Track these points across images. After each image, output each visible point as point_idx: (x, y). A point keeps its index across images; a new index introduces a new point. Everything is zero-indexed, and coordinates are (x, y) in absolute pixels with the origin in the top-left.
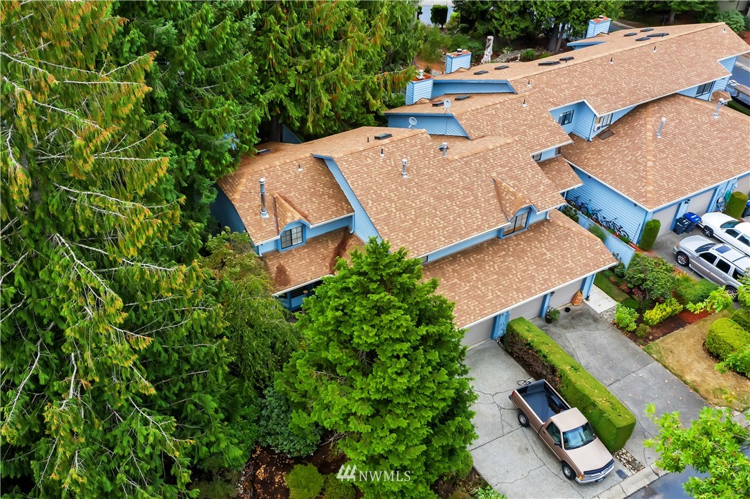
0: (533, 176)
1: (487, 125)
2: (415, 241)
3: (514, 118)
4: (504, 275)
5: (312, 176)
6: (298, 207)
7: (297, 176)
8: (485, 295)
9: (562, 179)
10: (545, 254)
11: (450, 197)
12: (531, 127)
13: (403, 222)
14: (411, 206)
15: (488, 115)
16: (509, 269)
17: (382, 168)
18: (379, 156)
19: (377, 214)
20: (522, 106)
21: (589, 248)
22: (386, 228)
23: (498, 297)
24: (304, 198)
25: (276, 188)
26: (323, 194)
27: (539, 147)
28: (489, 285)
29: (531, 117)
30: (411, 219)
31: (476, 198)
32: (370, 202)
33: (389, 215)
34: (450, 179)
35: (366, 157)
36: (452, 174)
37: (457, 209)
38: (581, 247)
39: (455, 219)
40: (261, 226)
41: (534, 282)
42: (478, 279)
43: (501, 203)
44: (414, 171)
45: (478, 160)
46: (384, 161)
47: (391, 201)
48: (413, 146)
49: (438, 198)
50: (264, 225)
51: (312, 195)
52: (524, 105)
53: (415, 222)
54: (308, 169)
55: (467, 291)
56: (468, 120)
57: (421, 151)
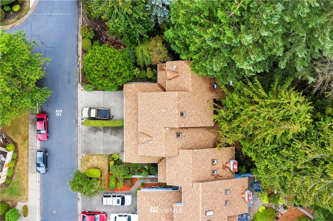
1: (182, 159)
2: (143, 101)
3: (182, 171)
4: (133, 125)
5: (183, 88)
6: (174, 79)
7: (184, 83)
8: (130, 116)
9: (162, 176)
10: (134, 142)
11: (152, 120)
12: (177, 174)
13: (150, 101)
14: (153, 106)
15: (187, 162)
16: (133, 128)
17: (168, 105)
18: (172, 106)
19: (154, 95)
20: (186, 178)
21: (131, 157)
22: (150, 95)
23: (128, 120)
24: (176, 82)
25: (182, 75)
26: (175, 89)
27: (168, 171)
28: (131, 119)
29: (181, 178)
30: (149, 104)
31: (150, 128)
32: (159, 95)
33: (153, 98)
34: (158, 124)
35: (174, 102)
36: (159, 126)
37: (148, 120)
38: (132, 155)
39: (145, 117)
40: (171, 66)
41: (128, 133)
42: (134, 117)
43: (145, 134)
44: (164, 114)
45: (161, 137)
46: (170, 107)
47: (157, 101)
48: (172, 119)
49: (153, 116)
50: (171, 67)
51: (176, 85)
52: (186, 179)
53: (149, 105)
54: (186, 88)
55: (132, 112)
56: (187, 153)
57: (170, 121)
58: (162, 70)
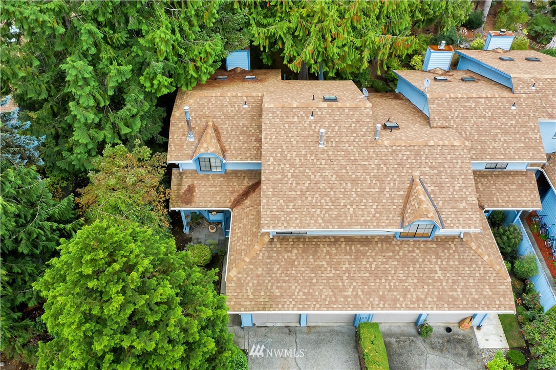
0: (461, 189)
1: (458, 117)
2: (292, 213)
3: (492, 118)
4: (377, 276)
5: (252, 116)
6: (223, 140)
7: (239, 111)
8: (344, 289)
9: (519, 196)
10: (436, 272)
11: (355, 182)
12: (506, 133)
13: (291, 190)
14: (309, 178)
15: (465, 106)
16: (386, 273)
17: (305, 129)
18: (308, 117)
19: (272, 173)
20: (509, 108)
21: (490, 284)
22: (271, 190)
23: (357, 296)
24: (234, 133)
25: (215, 117)
26: (253, 135)
27: (502, 157)
28: (355, 281)
29: (514, 122)
30: (301, 190)
31: (382, 190)
32: (272, 160)
33: (281, 180)
34: (366, 163)
35: (295, 114)
36: (371, 158)
37: (355, 196)
38: (482, 280)
39: (345, 206)
40: (182, 147)
41: (405, 296)
42: (347, 271)
43: (405, 206)
44: (334, 143)
45: (408, 153)
46: (310, 124)
47: (292, 165)
48: (347, 117)
49: (341, 178)
50: (185, 147)
51: (242, 133)
52: (513, 108)
53: (303, 193)
54: (253, 108)
55: (329, 278)
56: (438, 105)
57: (353, 125)
58: (192, 195)
